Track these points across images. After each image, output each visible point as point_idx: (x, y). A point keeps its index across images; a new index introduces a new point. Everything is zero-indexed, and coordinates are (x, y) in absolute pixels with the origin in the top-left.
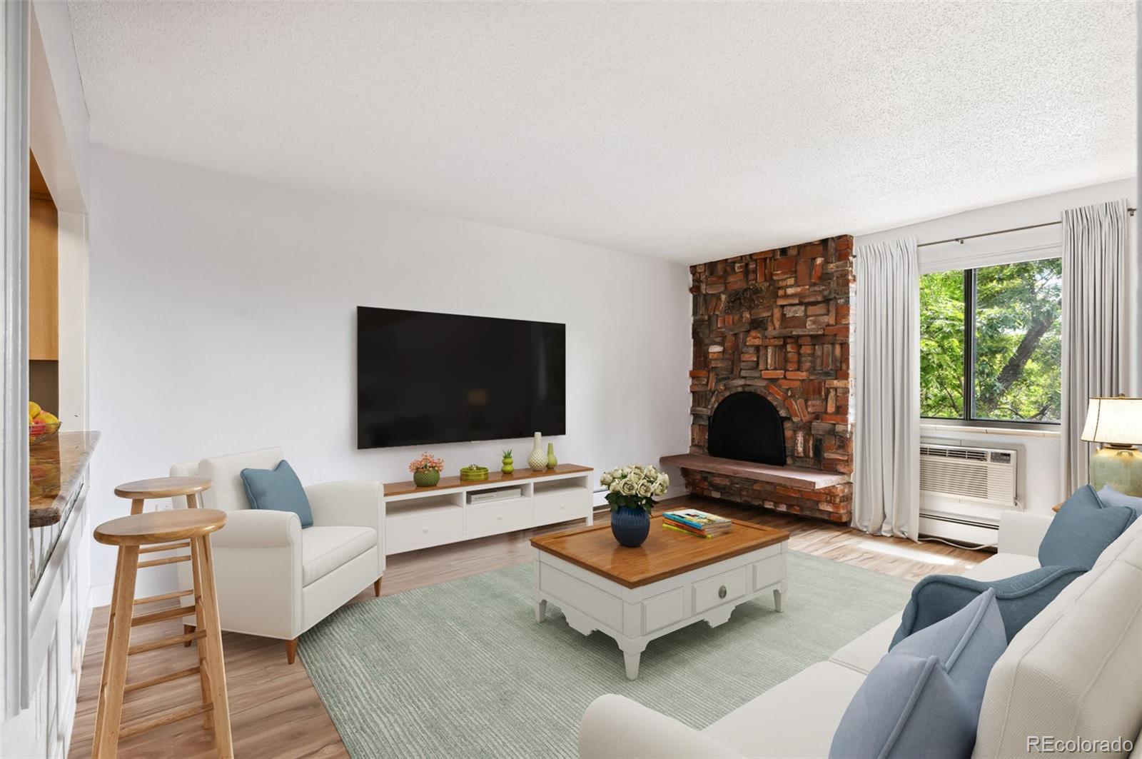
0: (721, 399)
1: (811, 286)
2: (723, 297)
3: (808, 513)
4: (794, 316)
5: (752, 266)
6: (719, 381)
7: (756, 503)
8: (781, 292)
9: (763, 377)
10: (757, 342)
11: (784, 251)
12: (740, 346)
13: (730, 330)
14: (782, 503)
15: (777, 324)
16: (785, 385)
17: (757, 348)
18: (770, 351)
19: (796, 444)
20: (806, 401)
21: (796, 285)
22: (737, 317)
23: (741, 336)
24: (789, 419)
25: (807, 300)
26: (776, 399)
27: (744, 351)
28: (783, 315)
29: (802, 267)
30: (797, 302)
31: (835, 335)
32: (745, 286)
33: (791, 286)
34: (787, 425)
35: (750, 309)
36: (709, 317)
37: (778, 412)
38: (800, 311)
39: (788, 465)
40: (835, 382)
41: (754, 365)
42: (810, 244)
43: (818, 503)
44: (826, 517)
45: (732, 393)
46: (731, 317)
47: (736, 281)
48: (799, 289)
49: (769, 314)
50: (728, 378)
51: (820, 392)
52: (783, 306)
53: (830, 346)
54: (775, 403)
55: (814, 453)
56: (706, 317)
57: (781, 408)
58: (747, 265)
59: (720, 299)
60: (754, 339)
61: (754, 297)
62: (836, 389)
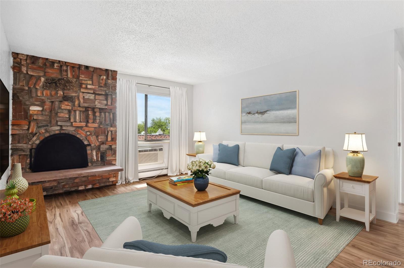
0: (42, 138)
1: (99, 87)
2: (43, 79)
3: (102, 185)
4: (88, 98)
5: (65, 68)
6: (39, 127)
7: (73, 189)
8: (84, 86)
9: (74, 125)
10: (68, 108)
11: (87, 67)
12: (56, 109)
13: (48, 99)
14: (89, 185)
15: (82, 101)
16: (87, 129)
17: (69, 111)
18: (78, 113)
19: (92, 156)
20: (97, 137)
21: (92, 84)
22: (53, 93)
23: (57, 103)
24: (89, 145)
25: (97, 93)
26: (82, 137)
27: (59, 111)
28: (84, 97)
29: (95, 77)
30: (92, 92)
31: (111, 109)
32: (60, 77)
33: (90, 84)
34: (88, 148)
35: (63, 90)
36: (29, 88)
37: (83, 143)
38: (92, 97)
39: (90, 166)
40: (112, 128)
41: (68, 119)
42: (100, 69)
43: (108, 179)
44: (111, 184)
45: (51, 134)
46: (48, 92)
47: (53, 73)
48: (93, 87)
49: (76, 95)
50: (48, 126)
51: (105, 133)
52: (83, 92)
53: (108, 114)
54: (81, 138)
55: (101, 159)
56: (27, 88)
57: (85, 140)
58: (61, 66)
59: (40, 80)
60: (66, 106)
61: (67, 84)
62: (112, 131)
